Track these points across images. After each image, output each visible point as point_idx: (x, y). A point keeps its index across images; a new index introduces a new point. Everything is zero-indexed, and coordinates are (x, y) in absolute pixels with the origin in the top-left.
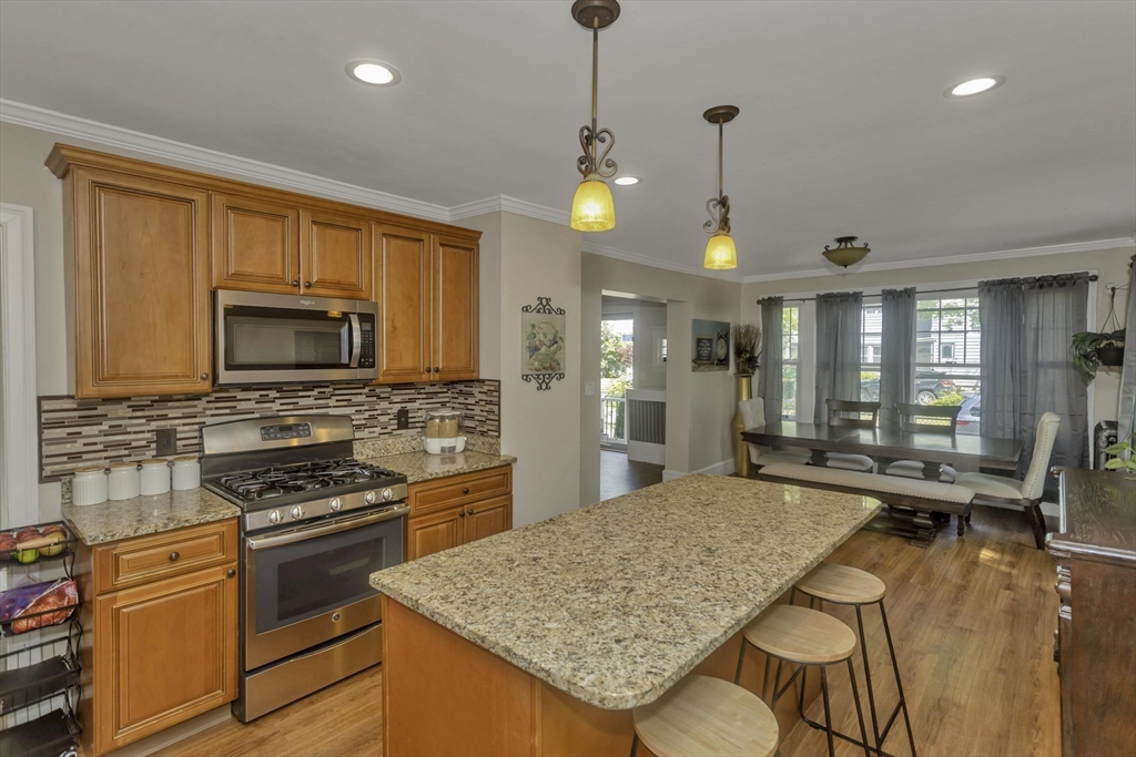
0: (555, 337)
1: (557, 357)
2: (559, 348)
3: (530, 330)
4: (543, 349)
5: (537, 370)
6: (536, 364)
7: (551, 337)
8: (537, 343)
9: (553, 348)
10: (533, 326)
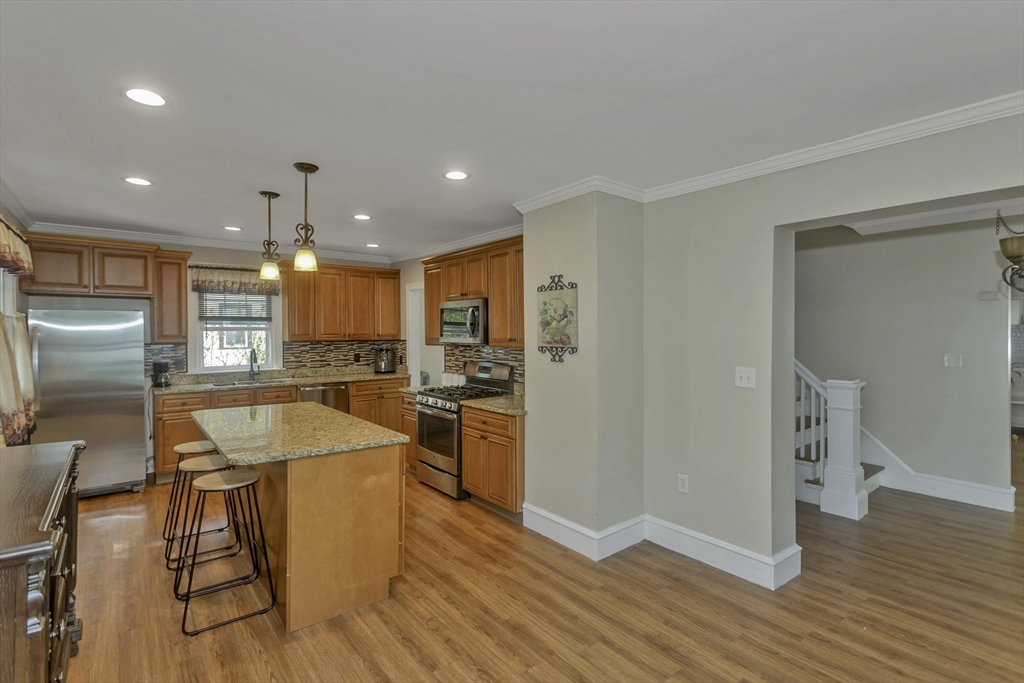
0: (565, 311)
1: (567, 331)
2: (569, 322)
3: (542, 307)
4: (554, 324)
5: (549, 343)
6: (548, 338)
7: (561, 312)
8: (549, 318)
9: (563, 323)
10: (545, 304)
